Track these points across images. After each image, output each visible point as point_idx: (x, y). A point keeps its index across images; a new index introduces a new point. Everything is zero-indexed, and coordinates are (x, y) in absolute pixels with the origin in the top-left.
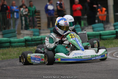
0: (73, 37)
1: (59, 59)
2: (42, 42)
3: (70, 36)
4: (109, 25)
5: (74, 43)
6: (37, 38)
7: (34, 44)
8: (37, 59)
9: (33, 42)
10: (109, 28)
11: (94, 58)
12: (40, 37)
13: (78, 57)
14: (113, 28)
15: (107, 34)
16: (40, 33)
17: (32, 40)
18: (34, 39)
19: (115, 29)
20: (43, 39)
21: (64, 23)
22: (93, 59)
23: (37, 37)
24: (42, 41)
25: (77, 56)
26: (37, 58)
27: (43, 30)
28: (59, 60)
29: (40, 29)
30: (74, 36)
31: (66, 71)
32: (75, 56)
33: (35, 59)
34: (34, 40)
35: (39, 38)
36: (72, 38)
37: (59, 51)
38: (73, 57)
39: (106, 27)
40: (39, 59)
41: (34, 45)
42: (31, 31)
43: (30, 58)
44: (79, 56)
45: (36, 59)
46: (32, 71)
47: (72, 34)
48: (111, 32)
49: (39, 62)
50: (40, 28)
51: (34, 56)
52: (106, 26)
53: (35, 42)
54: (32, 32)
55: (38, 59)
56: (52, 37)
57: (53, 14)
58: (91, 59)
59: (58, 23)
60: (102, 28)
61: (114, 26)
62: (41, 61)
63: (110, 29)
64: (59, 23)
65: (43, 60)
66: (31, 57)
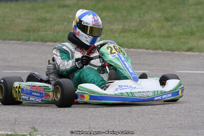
0: (114, 51)
1: (85, 95)
3: (108, 48)
5: (115, 64)
8: (35, 94)
11: (158, 98)
13: (127, 93)
21: (93, 20)
22: (156, 98)
25: (124, 91)
26: (36, 92)
28: (87, 99)
30: (116, 49)
32: (119, 92)
33: (30, 93)
36: (111, 53)
37: (85, 79)
38: (116, 92)
40: (41, 94)
43: (19, 92)
44: (128, 91)
45: (33, 93)
47: (112, 46)
49: (39, 100)
51: (29, 88)
55: (39, 95)
56: (67, 49)
58: (152, 99)
59: (81, 21)
62: (43, 99)
64: (82, 19)
65: (48, 95)
66: (22, 89)
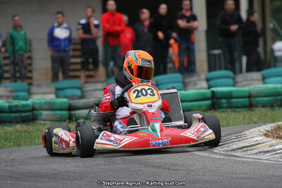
2: (34, 114)
4: (195, 78)
6: (24, 106)
7: (15, 118)
9: (13, 115)
10: (195, 84)
12: (29, 102)
14: (204, 84)
15: (190, 99)
16: (30, 94)
17: (11, 110)
18: (16, 106)
19: (209, 88)
20: (36, 107)
23: (24, 102)
24: (35, 112)
27: (39, 86)
29: (30, 84)
31: (92, 182)
34: (14, 109)
35: (27, 105)
39: (189, 83)
41: (17, 122)
42: (9, 89)
46: (9, 182)
48: (199, 94)
50: (29, 81)
52: (188, 80)
53: (17, 115)
54: (11, 91)
57: (67, 49)
60: (180, 85)
61: (208, 80)
63: (199, 86)
